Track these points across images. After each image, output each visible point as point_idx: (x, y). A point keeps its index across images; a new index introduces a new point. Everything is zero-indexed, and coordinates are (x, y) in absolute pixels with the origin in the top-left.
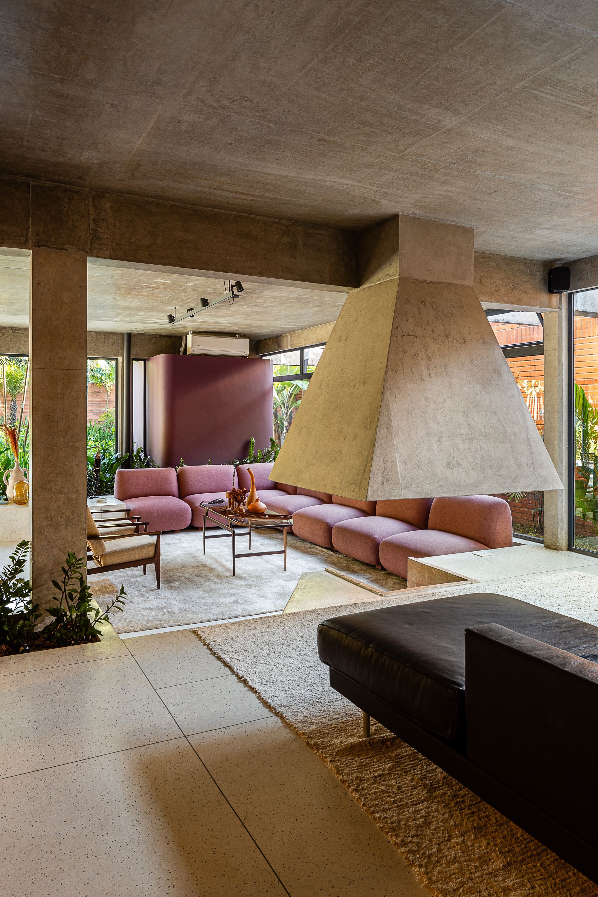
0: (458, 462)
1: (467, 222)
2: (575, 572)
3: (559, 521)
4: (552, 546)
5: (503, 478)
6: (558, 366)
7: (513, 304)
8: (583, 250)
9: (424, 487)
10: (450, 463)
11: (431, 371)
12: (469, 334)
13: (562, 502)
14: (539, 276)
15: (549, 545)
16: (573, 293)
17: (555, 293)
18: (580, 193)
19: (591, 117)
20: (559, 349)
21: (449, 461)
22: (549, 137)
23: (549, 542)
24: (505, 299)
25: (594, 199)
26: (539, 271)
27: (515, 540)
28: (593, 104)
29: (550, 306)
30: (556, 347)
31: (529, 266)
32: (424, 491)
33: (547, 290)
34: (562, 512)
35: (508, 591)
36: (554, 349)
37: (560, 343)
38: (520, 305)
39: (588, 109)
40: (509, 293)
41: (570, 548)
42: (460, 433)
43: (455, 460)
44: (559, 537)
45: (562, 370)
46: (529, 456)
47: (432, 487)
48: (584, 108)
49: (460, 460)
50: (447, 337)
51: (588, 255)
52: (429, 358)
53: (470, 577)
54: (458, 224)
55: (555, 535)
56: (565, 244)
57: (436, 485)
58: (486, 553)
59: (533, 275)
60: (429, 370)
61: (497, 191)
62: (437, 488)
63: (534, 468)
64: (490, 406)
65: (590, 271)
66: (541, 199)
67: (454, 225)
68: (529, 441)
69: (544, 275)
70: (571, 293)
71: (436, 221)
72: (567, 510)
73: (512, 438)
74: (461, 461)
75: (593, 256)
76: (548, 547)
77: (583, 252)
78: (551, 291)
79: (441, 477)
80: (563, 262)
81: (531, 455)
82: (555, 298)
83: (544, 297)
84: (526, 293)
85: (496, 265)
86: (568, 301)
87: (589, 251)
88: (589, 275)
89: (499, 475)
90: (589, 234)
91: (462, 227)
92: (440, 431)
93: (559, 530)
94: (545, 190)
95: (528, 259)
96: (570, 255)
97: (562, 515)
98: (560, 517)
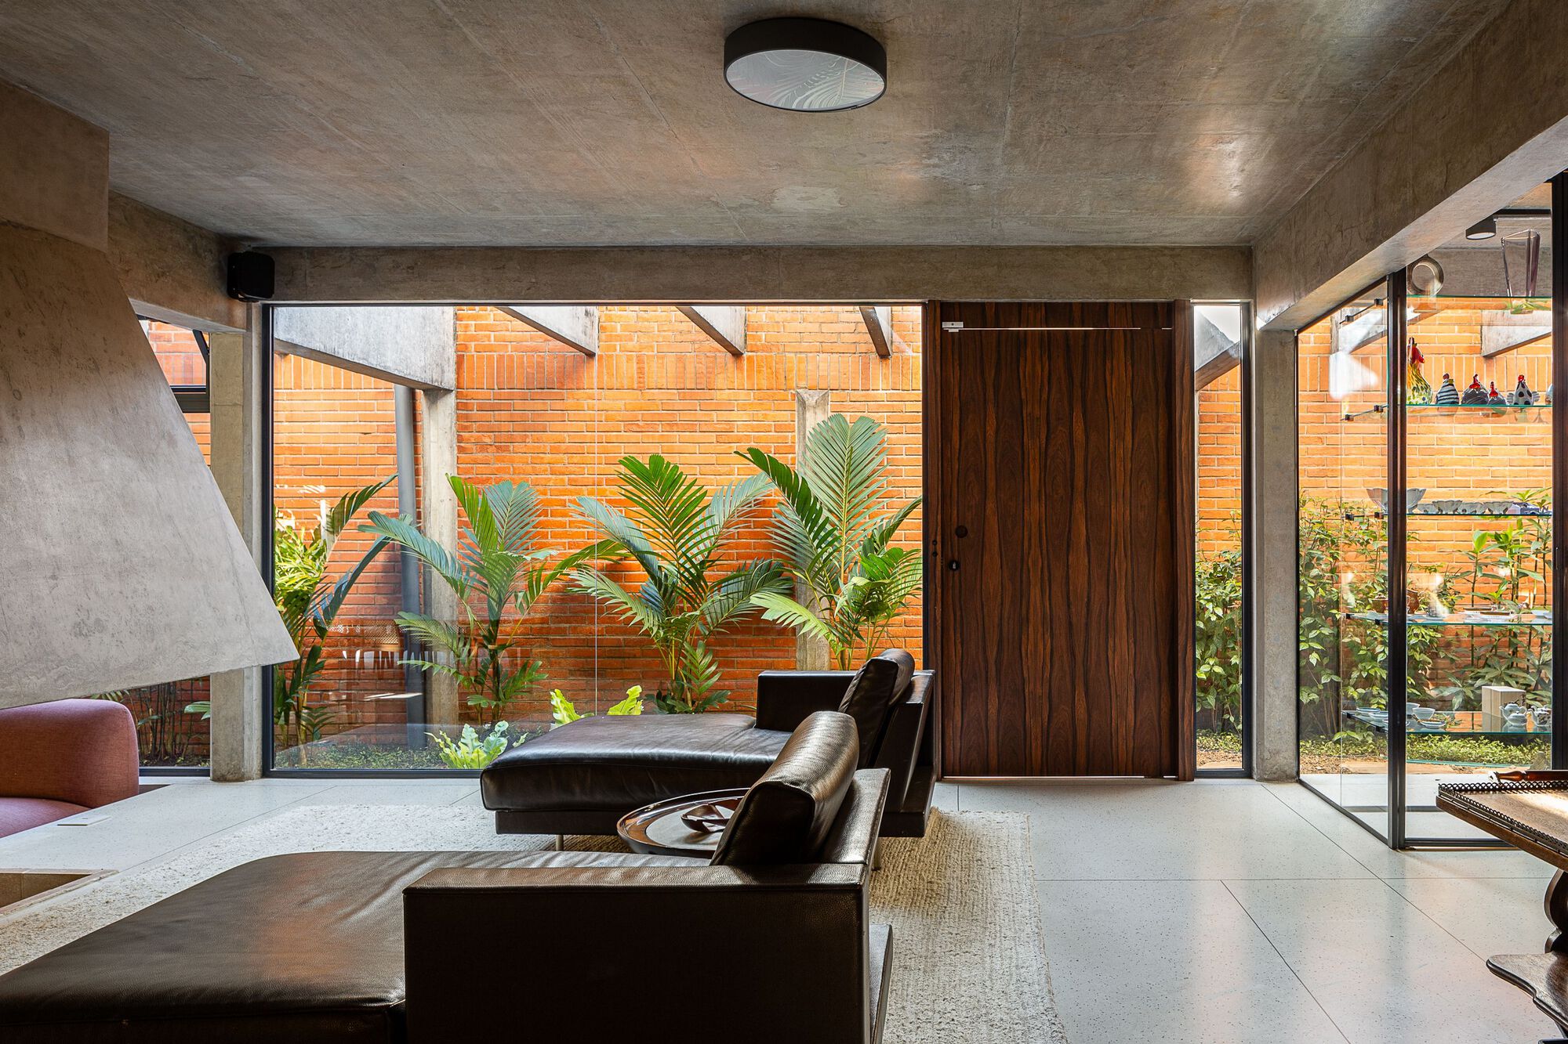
0: (98, 621)
1: (97, 116)
2: (302, 808)
3: (246, 726)
4: (230, 777)
5: (193, 647)
6: (244, 436)
7: (160, 305)
8: (303, 233)
9: (25, 680)
10: (82, 625)
11: (22, 422)
12: (105, 351)
13: (251, 689)
14: (210, 261)
15: (223, 776)
16: (273, 306)
17: (241, 300)
18: (359, 138)
19: (446, 27)
20: (246, 406)
21: (79, 620)
22: (363, 28)
23: (224, 770)
24: (144, 292)
25: (376, 154)
26: (211, 251)
27: (143, 781)
28: (462, 9)
29: (230, 322)
30: (239, 400)
31: (192, 237)
32: (26, 689)
33: (224, 289)
34: (252, 708)
35: (195, 872)
36: (235, 405)
37: (246, 395)
38: (175, 309)
39: (450, 13)
40: (151, 280)
41: (266, 772)
42: (101, 560)
43: (93, 618)
44: (246, 756)
45: (250, 445)
46: (238, 602)
47: (44, 679)
48: (444, 8)
49: (103, 618)
50: (56, 351)
51: (309, 242)
52: (16, 393)
53: (90, 868)
54: (75, 113)
55: (238, 752)
56: (278, 214)
57: (53, 674)
58: (90, 817)
59: (200, 256)
60: (18, 419)
61: (207, 79)
62: (56, 681)
63: (247, 623)
64: (158, 504)
65: (311, 273)
66: (285, 124)
67: (65, 112)
68: (236, 574)
69: (220, 262)
70: (269, 305)
71: (21, 89)
72: (260, 704)
73: (205, 567)
74: (106, 618)
75: (318, 248)
76: (221, 779)
77: (303, 236)
78: (232, 294)
79: (63, 656)
80: (254, 245)
81: (242, 600)
82: (239, 310)
83: (220, 303)
84: (186, 288)
85: (126, 219)
86: (263, 317)
87: (315, 238)
88: (308, 279)
89: (186, 643)
90: (332, 208)
91: (84, 123)
92: (54, 556)
93: (246, 742)
94: (302, 111)
95: (190, 224)
96: (276, 236)
97: (251, 714)
98: (246, 719)
